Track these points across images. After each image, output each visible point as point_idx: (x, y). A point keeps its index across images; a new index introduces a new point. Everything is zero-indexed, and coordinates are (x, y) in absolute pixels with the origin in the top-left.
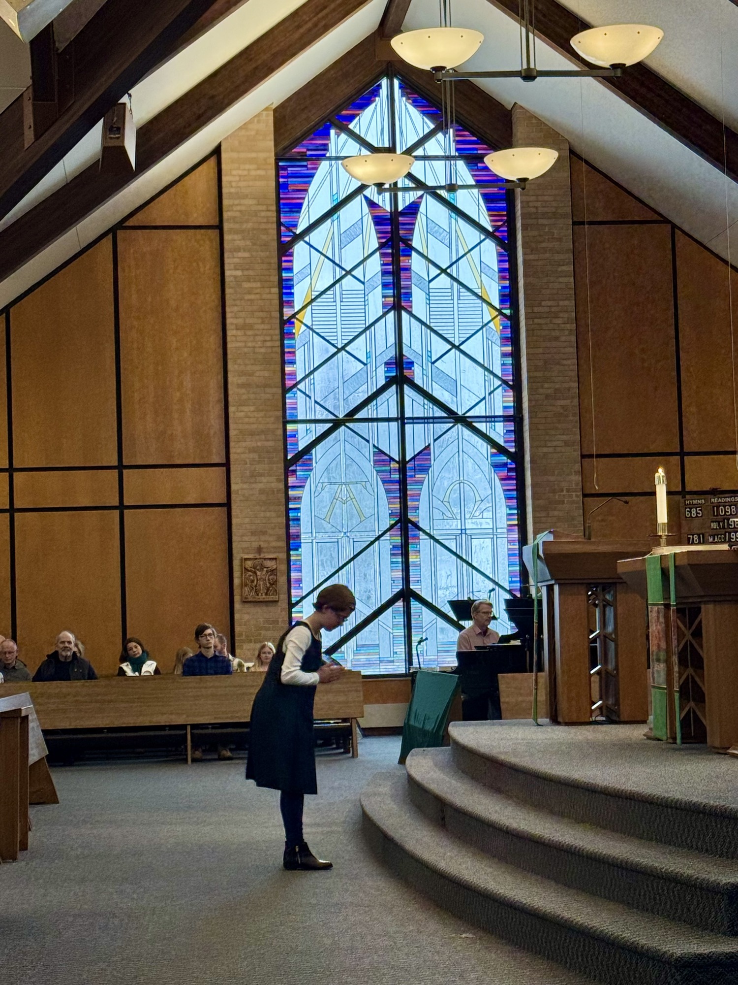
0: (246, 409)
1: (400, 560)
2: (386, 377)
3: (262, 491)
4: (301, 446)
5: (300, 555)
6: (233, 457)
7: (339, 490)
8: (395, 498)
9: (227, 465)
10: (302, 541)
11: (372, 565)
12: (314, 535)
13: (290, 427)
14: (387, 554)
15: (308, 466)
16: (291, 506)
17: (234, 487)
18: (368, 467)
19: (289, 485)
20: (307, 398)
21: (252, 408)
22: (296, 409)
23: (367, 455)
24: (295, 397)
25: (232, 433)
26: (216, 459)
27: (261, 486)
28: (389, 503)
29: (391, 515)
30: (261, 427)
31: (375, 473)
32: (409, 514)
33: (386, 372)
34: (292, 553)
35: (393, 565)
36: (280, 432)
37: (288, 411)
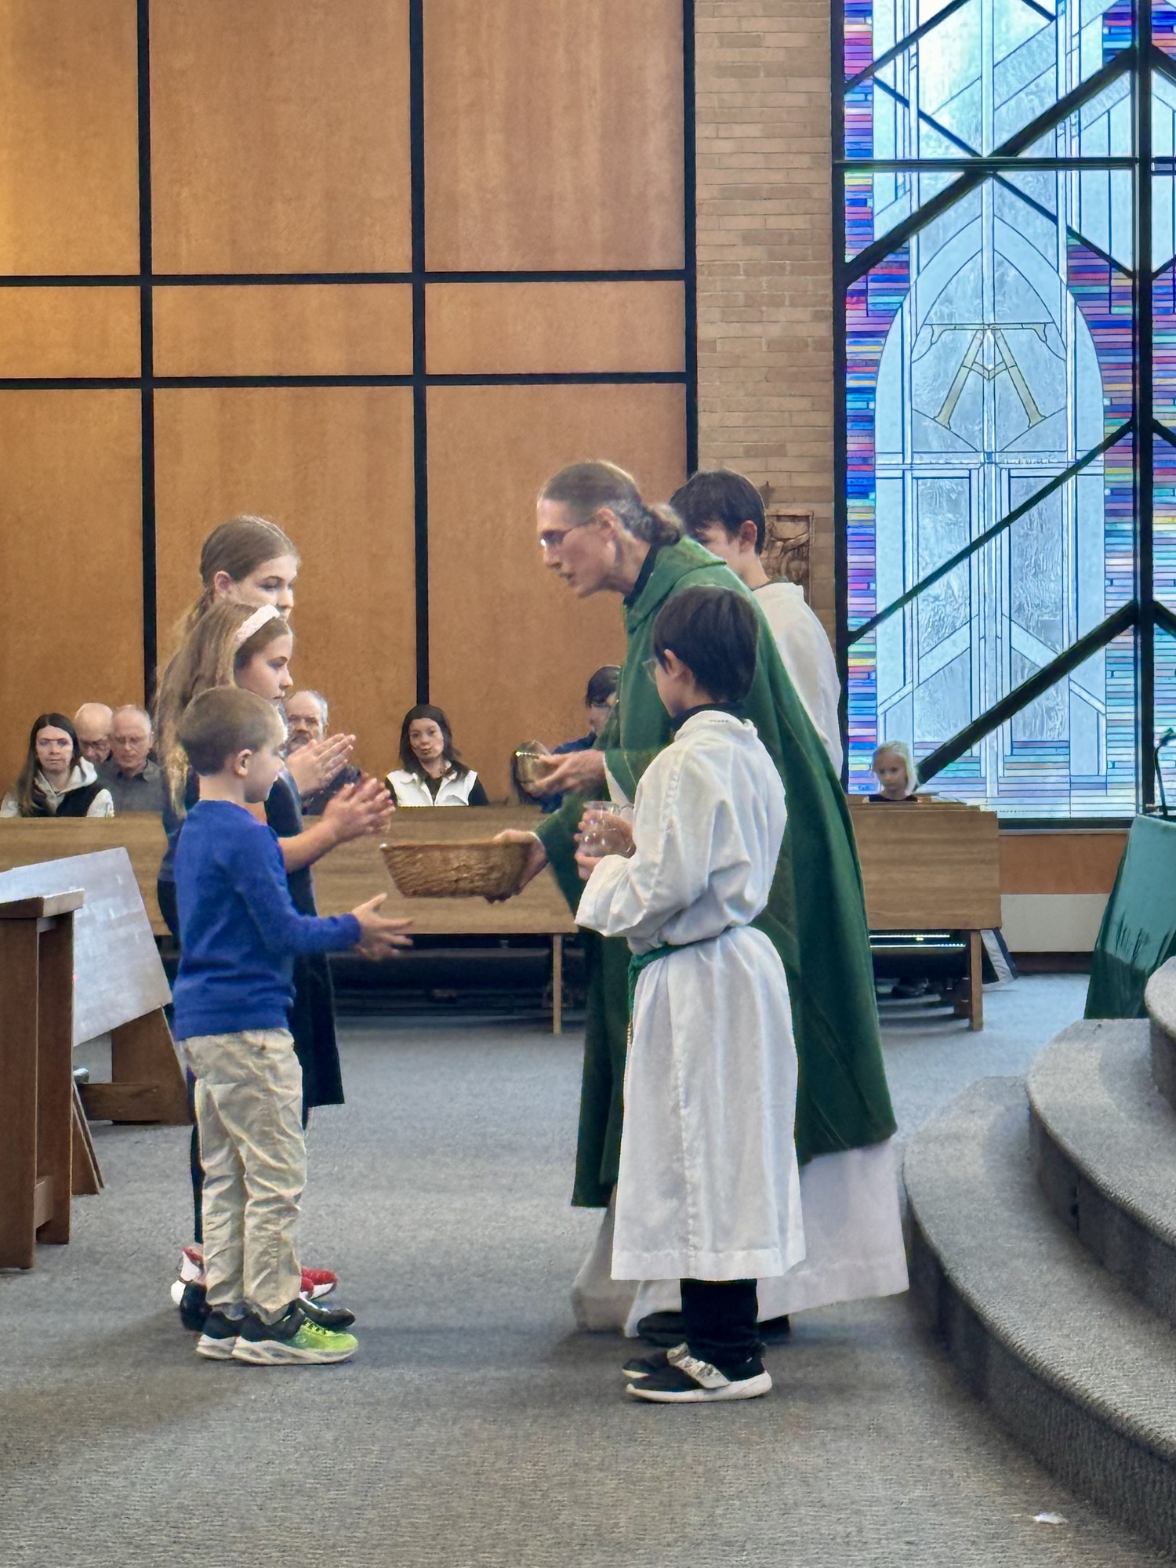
0: (739, 131)
1: (1129, 527)
2: (1106, 52)
3: (773, 345)
4: (882, 228)
5: (872, 510)
6: (702, 255)
7: (977, 342)
8: (1120, 366)
9: (687, 274)
10: (878, 474)
11: (1057, 536)
12: (908, 461)
13: (852, 179)
14: (1096, 511)
15: (899, 279)
16: (850, 383)
17: (703, 332)
18: (1053, 283)
19: (848, 328)
20: (900, 106)
21: (753, 130)
22: (869, 132)
23: (1051, 254)
24: (868, 102)
25: (701, 193)
26: (657, 261)
27: (775, 331)
28: (1106, 380)
29: (1111, 411)
30: (778, 177)
31: (1071, 300)
32: (1155, 409)
33: (1105, 38)
34: (850, 503)
35: (1110, 540)
36: (825, 192)
37: (847, 139)
